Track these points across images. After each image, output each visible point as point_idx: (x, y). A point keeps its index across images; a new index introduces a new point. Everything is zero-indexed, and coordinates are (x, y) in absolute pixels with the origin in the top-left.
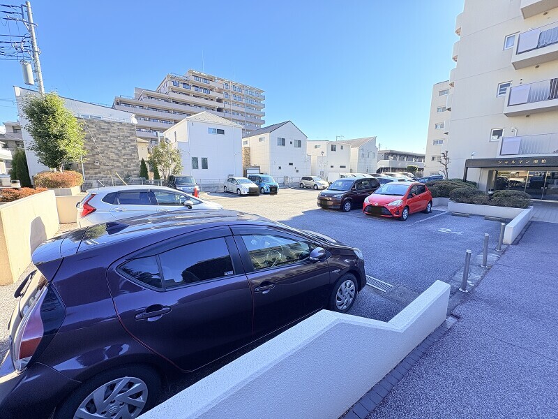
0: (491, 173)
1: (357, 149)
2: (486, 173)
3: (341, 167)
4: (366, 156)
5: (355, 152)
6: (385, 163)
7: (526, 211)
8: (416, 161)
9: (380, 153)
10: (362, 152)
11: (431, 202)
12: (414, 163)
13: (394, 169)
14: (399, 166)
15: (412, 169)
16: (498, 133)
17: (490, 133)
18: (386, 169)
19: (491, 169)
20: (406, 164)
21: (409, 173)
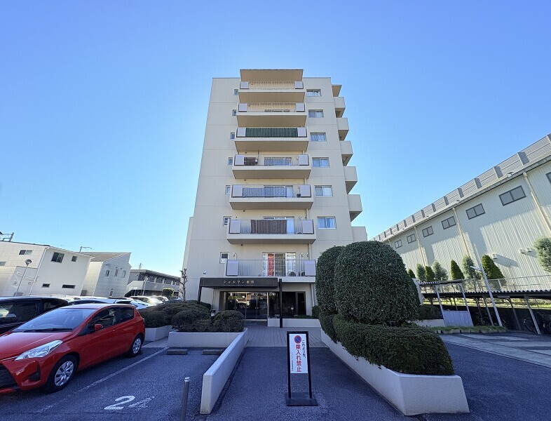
0: (222, 293)
1: (100, 264)
2: (218, 293)
3: (64, 286)
4: (113, 272)
5: (95, 268)
6: (137, 285)
7: (240, 335)
8: (174, 284)
9: (133, 272)
10: (106, 268)
11: (142, 336)
12: (171, 287)
13: (149, 293)
14: (155, 288)
15: (167, 293)
16: (225, 256)
17: (219, 256)
18: (139, 292)
19: (223, 290)
20: (164, 286)
21: (164, 297)
